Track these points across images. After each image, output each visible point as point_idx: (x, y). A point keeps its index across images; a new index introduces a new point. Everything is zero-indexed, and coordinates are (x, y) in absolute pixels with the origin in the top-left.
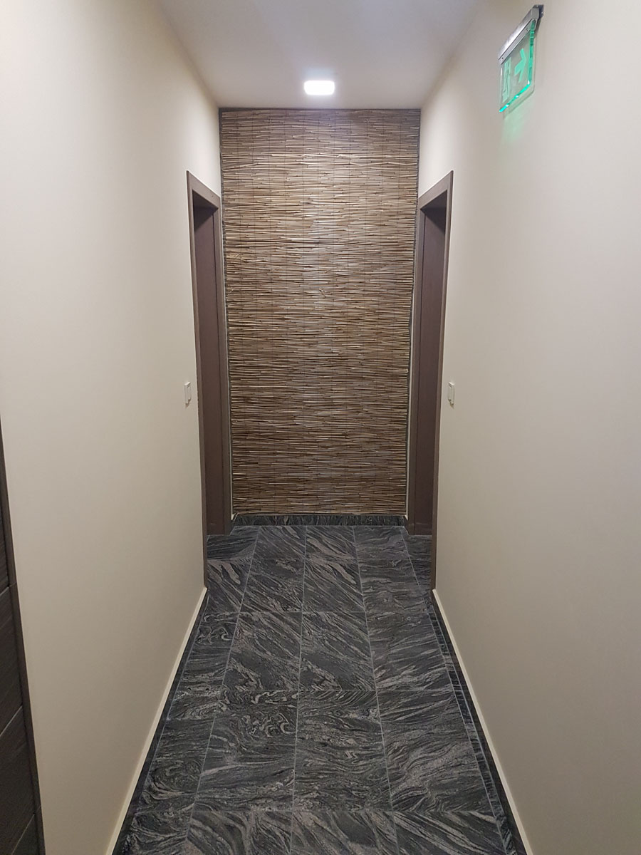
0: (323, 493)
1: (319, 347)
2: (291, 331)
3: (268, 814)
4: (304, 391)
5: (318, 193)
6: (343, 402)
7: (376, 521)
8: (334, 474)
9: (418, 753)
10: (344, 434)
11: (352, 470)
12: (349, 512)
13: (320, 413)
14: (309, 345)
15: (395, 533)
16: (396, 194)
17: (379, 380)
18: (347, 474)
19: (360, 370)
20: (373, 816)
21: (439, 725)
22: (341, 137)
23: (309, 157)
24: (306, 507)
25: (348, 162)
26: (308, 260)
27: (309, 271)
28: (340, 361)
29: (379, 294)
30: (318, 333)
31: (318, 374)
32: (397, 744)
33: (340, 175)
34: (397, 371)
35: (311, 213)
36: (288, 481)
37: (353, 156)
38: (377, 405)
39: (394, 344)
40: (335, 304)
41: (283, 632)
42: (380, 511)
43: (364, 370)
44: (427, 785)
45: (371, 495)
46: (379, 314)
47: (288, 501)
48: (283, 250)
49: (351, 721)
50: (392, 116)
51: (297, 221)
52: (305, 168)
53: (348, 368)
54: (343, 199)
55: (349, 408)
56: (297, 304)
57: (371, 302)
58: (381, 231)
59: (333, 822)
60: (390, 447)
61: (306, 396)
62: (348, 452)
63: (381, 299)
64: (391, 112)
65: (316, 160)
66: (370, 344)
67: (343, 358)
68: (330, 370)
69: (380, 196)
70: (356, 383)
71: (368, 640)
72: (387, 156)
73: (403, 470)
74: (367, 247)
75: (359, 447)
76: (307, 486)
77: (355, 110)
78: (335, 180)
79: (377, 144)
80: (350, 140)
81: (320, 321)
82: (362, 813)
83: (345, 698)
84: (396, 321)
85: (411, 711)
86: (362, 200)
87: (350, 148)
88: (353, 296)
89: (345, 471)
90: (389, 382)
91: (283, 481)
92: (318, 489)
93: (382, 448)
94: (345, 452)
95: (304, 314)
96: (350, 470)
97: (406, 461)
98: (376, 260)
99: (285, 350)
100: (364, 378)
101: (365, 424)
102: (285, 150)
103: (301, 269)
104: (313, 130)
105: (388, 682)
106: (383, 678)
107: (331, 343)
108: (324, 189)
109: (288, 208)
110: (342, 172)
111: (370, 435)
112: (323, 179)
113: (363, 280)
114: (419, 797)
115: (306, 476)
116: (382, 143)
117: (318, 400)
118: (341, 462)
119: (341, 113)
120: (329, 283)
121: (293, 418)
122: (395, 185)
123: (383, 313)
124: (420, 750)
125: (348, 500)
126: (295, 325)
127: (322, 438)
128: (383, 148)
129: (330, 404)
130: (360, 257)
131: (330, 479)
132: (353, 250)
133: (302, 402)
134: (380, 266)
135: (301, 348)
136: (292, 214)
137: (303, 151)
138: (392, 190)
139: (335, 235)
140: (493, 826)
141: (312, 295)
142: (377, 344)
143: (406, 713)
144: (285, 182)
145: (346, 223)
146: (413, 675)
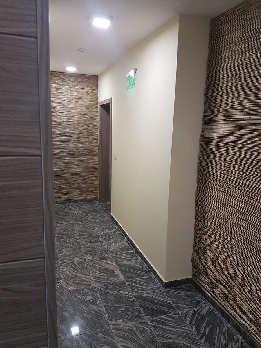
0: (72, 193)
1: (70, 145)
2: (60, 140)
3: (79, 259)
4: (65, 160)
5: (68, 98)
6: (78, 163)
7: (89, 200)
8: (75, 186)
9: (113, 244)
10: (78, 173)
11: (81, 184)
12: (80, 198)
13: (70, 167)
14: (66, 145)
15: (96, 203)
16: (92, 100)
17: (89, 156)
18: (80, 186)
19: (83, 153)
20: (105, 255)
21: (117, 239)
22: (75, 82)
23: (65, 87)
24: (66, 197)
25: (77, 89)
26: (65, 118)
27: (66, 121)
28: (77, 150)
29: (88, 129)
30: (69, 141)
31: (69, 154)
32: (108, 243)
33: (74, 93)
34: (95, 153)
35: (65, 104)
36: (60, 189)
37: (78, 88)
38: (89, 164)
39: (93, 145)
40: (74, 132)
41: (69, 227)
42: (91, 197)
43: (84, 153)
44: (117, 248)
45: (87, 192)
46: (88, 135)
47: (60, 196)
48: (57, 114)
49: (95, 241)
50: (90, 77)
51: (61, 106)
52: (63, 90)
53: (79, 152)
54: (76, 100)
55: (80, 165)
56: (62, 132)
57: (86, 132)
58: (88, 111)
59: (96, 257)
60: (93, 177)
61: (65, 161)
62: (80, 179)
63: (89, 131)
64: (90, 76)
65: (67, 88)
66: (86, 145)
67: (78, 149)
68: (73, 153)
69: (87, 100)
70: (82, 157)
71: (95, 226)
72: (89, 89)
73: (97, 184)
74: (84, 115)
75: (83, 177)
76: (66, 191)
77: (78, 74)
78: (73, 94)
79: (86, 85)
80: (77, 83)
81: (70, 137)
82: (103, 255)
83: (92, 237)
84: (93, 138)
85: (110, 237)
86: (82, 101)
87: (77, 85)
88: (80, 130)
89: (79, 185)
90: (92, 156)
91: (58, 189)
92: (70, 191)
93: (91, 177)
94: (79, 179)
95: (64, 135)
96: (80, 184)
97: (98, 181)
98: (87, 119)
99: (58, 146)
100: (84, 155)
101: (85, 170)
102: (57, 84)
103: (63, 121)
104: (66, 79)
105: (102, 233)
106: (101, 232)
107: (74, 144)
108: (69, 97)
109: (58, 102)
110: (75, 92)
111: (87, 173)
112: (69, 94)
113: (83, 125)
114: (115, 251)
115: (66, 187)
116: (87, 85)
117: (69, 162)
118: (77, 182)
119: (75, 75)
120: (72, 125)
121: (61, 168)
122: (91, 97)
123: (89, 135)
124: (114, 244)
125: (79, 194)
126: (61, 138)
127: (71, 175)
128: (87, 86)
129: (74, 164)
130: (82, 118)
131: (74, 188)
132: (79, 116)
133: (64, 163)
134: (88, 121)
135: (63, 146)
136: (59, 104)
137: (63, 85)
138: (91, 99)
139: (74, 111)
140: (133, 253)
141: (66, 129)
142: (88, 145)
143: (108, 238)
144: (57, 94)
145: (77, 107)
146: (108, 231)
